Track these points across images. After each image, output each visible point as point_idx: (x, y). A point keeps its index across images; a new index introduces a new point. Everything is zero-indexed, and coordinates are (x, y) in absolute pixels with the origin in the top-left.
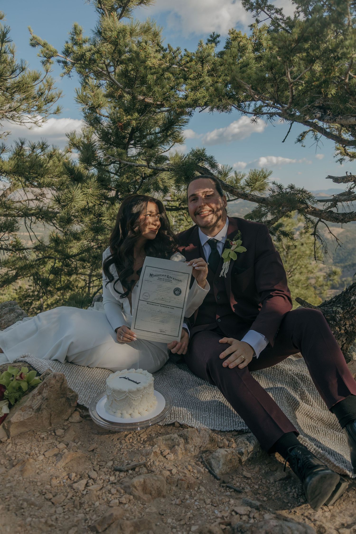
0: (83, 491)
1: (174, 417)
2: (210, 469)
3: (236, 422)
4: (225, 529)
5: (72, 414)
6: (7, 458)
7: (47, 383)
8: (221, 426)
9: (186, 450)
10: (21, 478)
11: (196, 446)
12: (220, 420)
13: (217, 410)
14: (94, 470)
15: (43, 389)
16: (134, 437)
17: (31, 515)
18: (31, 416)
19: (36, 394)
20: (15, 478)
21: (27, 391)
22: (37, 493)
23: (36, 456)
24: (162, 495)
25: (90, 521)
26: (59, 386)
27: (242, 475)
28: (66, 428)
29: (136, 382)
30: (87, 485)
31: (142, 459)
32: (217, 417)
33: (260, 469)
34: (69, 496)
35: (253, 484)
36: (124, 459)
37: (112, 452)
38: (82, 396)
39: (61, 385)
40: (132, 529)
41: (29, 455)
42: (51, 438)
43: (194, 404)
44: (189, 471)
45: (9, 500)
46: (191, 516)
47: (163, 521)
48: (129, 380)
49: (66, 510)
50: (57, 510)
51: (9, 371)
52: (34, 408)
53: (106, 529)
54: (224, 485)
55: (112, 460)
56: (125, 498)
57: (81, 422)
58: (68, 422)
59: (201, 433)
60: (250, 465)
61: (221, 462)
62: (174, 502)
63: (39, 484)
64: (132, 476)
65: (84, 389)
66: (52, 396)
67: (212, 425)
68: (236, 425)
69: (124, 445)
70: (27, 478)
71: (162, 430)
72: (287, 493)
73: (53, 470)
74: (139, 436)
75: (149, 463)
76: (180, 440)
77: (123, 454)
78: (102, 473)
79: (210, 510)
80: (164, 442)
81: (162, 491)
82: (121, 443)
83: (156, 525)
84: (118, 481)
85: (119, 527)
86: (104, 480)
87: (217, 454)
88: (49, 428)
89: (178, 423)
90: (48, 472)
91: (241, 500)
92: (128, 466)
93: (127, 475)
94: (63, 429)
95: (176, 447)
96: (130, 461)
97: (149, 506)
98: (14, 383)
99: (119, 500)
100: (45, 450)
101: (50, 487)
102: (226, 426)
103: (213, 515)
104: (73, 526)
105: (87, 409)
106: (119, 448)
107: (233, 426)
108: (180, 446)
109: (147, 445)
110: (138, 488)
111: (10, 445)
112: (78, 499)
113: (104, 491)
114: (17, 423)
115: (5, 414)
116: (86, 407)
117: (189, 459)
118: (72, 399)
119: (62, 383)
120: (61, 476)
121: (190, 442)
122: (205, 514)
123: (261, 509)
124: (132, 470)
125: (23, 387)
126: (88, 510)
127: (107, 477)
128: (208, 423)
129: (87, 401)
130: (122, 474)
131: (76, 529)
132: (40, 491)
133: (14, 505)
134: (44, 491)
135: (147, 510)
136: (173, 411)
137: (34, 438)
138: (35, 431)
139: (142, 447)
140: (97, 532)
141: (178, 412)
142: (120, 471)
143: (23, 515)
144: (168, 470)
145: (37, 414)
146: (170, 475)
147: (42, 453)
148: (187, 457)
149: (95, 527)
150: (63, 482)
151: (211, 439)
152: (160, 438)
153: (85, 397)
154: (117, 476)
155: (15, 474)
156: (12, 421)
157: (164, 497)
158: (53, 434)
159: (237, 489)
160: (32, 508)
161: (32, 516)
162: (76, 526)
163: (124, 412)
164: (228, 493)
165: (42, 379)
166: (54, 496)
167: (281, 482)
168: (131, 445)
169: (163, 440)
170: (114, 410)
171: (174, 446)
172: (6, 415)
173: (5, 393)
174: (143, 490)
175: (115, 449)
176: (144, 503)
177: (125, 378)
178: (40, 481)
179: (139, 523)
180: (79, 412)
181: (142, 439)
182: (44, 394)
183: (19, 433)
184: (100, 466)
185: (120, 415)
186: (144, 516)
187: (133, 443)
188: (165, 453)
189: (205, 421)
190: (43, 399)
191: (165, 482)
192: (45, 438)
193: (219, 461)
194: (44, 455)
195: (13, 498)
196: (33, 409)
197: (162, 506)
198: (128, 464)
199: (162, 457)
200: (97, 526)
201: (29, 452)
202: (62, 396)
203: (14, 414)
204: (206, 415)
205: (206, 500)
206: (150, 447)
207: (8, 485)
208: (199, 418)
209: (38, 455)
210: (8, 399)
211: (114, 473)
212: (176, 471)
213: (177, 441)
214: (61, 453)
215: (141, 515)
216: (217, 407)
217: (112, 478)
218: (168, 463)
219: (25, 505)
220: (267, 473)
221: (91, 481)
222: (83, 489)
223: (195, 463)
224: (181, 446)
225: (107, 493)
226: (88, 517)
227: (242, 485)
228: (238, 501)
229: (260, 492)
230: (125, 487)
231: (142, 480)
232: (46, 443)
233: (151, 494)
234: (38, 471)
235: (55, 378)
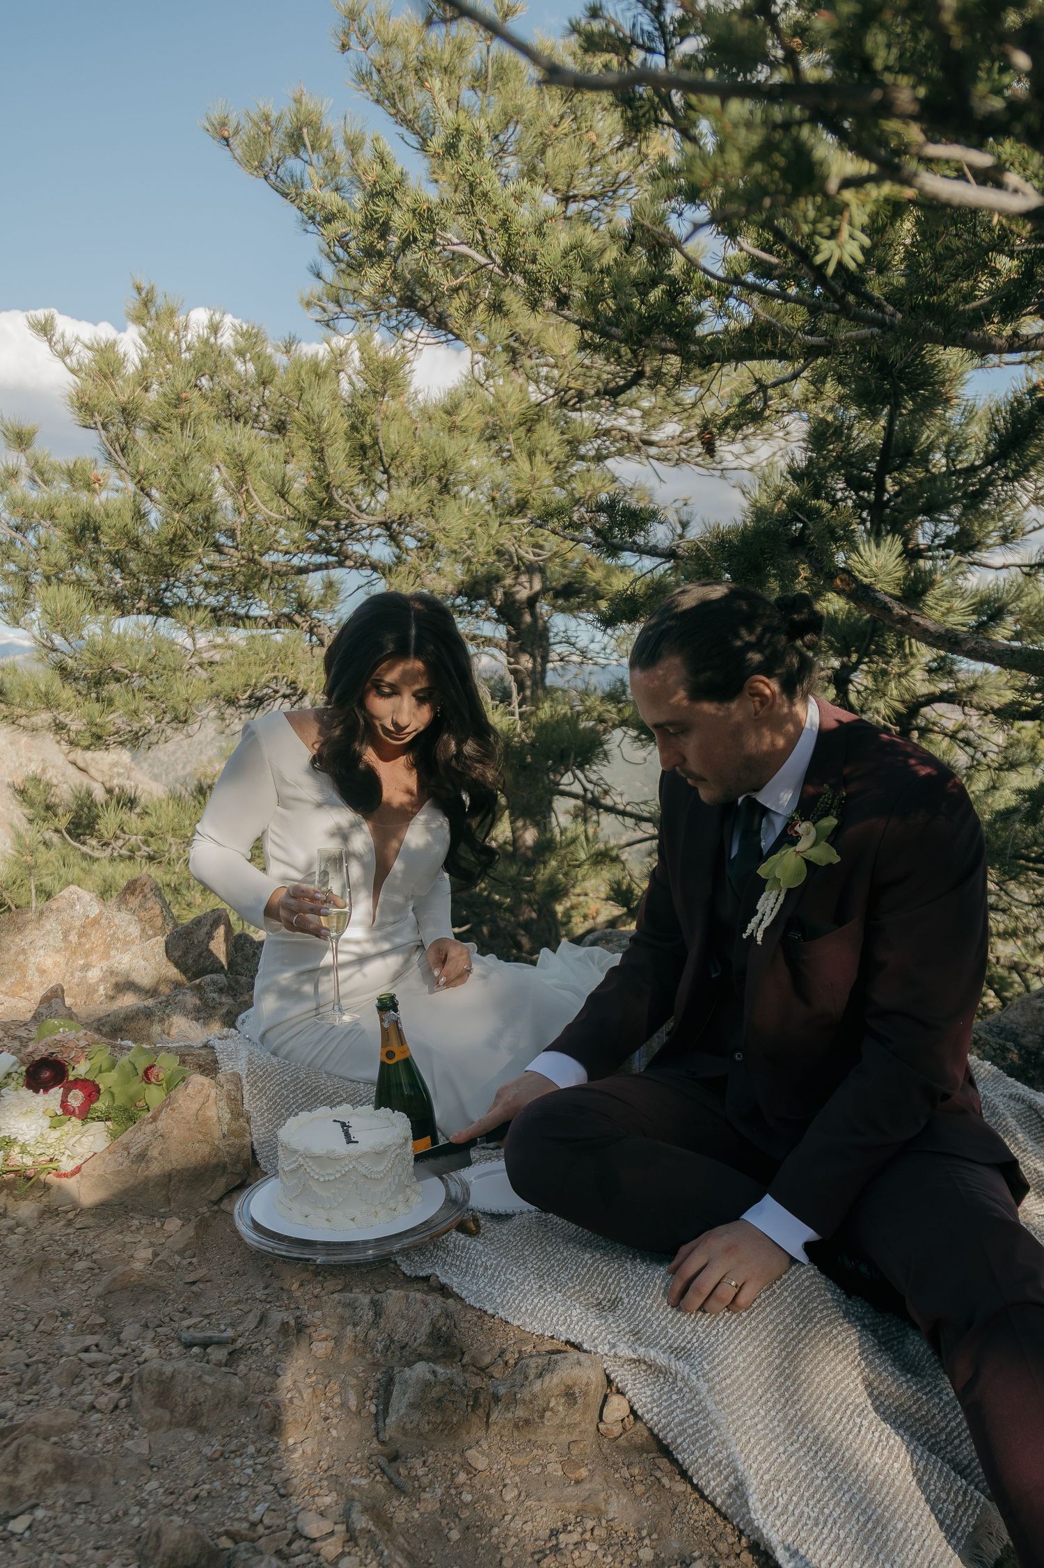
2: (381, 1409)
18: (121, 1168)
29: (350, 1138)
30: (88, 1348)
44: (323, 1395)
52: (131, 1151)
61: (407, 1396)
76: (367, 1312)
78: (151, 1335)
86: (132, 1350)
87: (408, 1374)
90: (61, 1298)
94: (186, 1221)
95: (350, 1327)
117: (361, 1368)
121: (382, 1325)
135: (129, 1444)
158: (157, 1226)
164: (358, 1481)
169: (338, 1302)
171: (347, 1326)
174: (162, 1394)
176: (138, 1425)
177: (343, 1124)
179: (76, 1463)
182: (159, 1122)
183: (99, 1203)
186: (106, 1451)
188: (318, 1336)
190: (155, 1133)
192: (132, 1230)
193: (405, 1394)
194: (94, 1261)
196: (129, 1154)
197: (173, 1448)
202: (201, 1137)
213: (361, 1313)
215: (104, 1447)
223: (366, 1382)
224: (361, 1329)
232: (127, 1239)
233: (172, 1412)
234: (46, 1290)
235: (186, 1087)
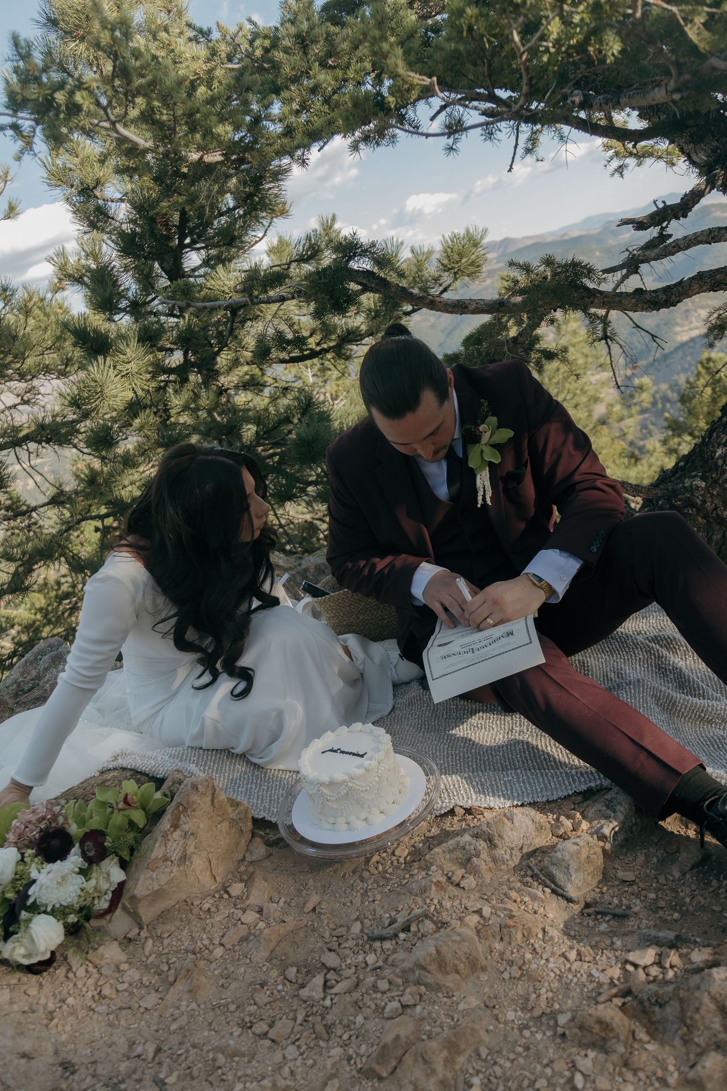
0: (324, 999)
1: (449, 796)
2: (553, 886)
3: (573, 776)
4: (624, 1004)
5: (248, 846)
6: (152, 971)
7: (184, 803)
8: (547, 791)
9: (495, 860)
10: (194, 1005)
11: (512, 849)
12: (541, 780)
13: (526, 758)
14: (330, 950)
15: (179, 818)
16: (384, 859)
17: (240, 1078)
18: (172, 875)
19: (169, 830)
20: (183, 1008)
21: (146, 825)
22: (235, 1028)
23: (207, 951)
24: (479, 967)
25: (358, 1060)
26: (209, 803)
27: (617, 879)
28: (245, 877)
29: (358, 755)
30: (326, 986)
31: (416, 903)
32: (532, 774)
33: (647, 856)
34: (300, 1018)
35: (644, 893)
36: (380, 911)
37: (351, 902)
38: (255, 801)
39: (212, 800)
40: (445, 1053)
41: (194, 954)
42: (225, 907)
43: (476, 758)
44: (515, 901)
45: (186, 1058)
46: (550, 994)
47: (497, 1019)
48: (343, 752)
49: (304, 1047)
50: (286, 1052)
51: (100, 797)
52: (173, 859)
53: (395, 1068)
54: (591, 910)
55: (357, 919)
56: (410, 993)
57: (271, 855)
58: (245, 863)
59: (515, 820)
60: (626, 854)
61: (571, 867)
62: (506, 975)
63: (232, 1007)
64: (408, 945)
65: (254, 787)
66: (201, 826)
67: (528, 794)
68: (574, 781)
69: (370, 883)
70: (205, 1003)
71: (433, 830)
72: (713, 891)
73: (250, 970)
74: (393, 854)
75: (433, 908)
76: (478, 844)
77: (374, 901)
78: (348, 952)
79: (582, 971)
80: (448, 856)
81: (477, 960)
82: (362, 879)
83: (487, 1031)
84: (385, 961)
85: (420, 1059)
86: (356, 967)
87: (559, 855)
88: (213, 887)
89: (461, 807)
90: (241, 978)
91: (636, 936)
92: (393, 926)
93: (397, 943)
94: (241, 881)
95: (474, 859)
96: (393, 914)
97: (462, 996)
98: (118, 819)
99: (400, 1001)
100: (221, 934)
101: (255, 1007)
102: (556, 788)
103: (591, 982)
104: (329, 1079)
105: (273, 826)
106: (362, 891)
107: (570, 785)
108: (482, 856)
109: (416, 871)
110: (429, 968)
111: (150, 942)
112: (319, 1018)
113: (364, 990)
114: (149, 895)
115: (119, 884)
116: (270, 822)
117: (506, 877)
118: (240, 819)
119: (213, 794)
120: (270, 980)
121: (499, 844)
122: (576, 984)
123: (679, 945)
124: (403, 931)
125: (136, 821)
126: (345, 1037)
127: (360, 958)
128: (520, 791)
129: (269, 808)
130: (387, 945)
131: (336, 1082)
132: (240, 1022)
133: (200, 1065)
134: (247, 1019)
135: (462, 1006)
136: (442, 786)
137: (190, 915)
138: (188, 900)
139: (407, 876)
140: (381, 1079)
141: (454, 785)
142: (382, 939)
143: (223, 1080)
144: (474, 912)
145: (182, 868)
146: (482, 922)
147: (216, 942)
148: (501, 873)
149: (372, 1070)
150: (278, 991)
151: (537, 825)
152: (436, 850)
153: (262, 802)
154: (378, 953)
155: (180, 1000)
156: (138, 896)
157: (484, 969)
158: (226, 896)
159: (618, 911)
160: (237, 1063)
161: (242, 1079)
162: (333, 1076)
163: (353, 818)
164: (603, 927)
165: (168, 793)
166: (271, 1026)
167: (695, 871)
168: (385, 878)
169: (444, 852)
170: (331, 820)
171: (469, 860)
172: (122, 885)
173: (106, 844)
174: (440, 967)
175: (355, 894)
176: (450, 994)
177: (332, 750)
178: (233, 1002)
179: (454, 1039)
180: (262, 837)
181: (402, 860)
182: (184, 826)
183: (159, 913)
184: (338, 937)
185: (345, 826)
186: (458, 1020)
187: (386, 872)
188: (456, 879)
189: (512, 789)
190: (185, 835)
191: (476, 938)
192: (213, 909)
193: (568, 868)
194: (222, 945)
195: (193, 1052)
196: (172, 862)
197: (486, 990)
198: (393, 921)
199: (453, 889)
200: (377, 1067)
201: (191, 948)
202: (220, 819)
203: (138, 880)
204: (510, 778)
205: (567, 954)
206: (423, 873)
207: (174, 1027)
208: (497, 787)
209: (211, 948)
210: (115, 852)
211: (371, 946)
212: (489, 910)
213: (472, 847)
214: (253, 931)
215: (453, 1019)
216: (524, 753)
217: (371, 958)
218: (469, 897)
219: (221, 1059)
220: (662, 861)
221: (331, 976)
222: (322, 995)
223: (520, 881)
224: (484, 855)
225: (371, 991)
226: (351, 1051)
227: (625, 902)
228: (629, 939)
229: (662, 904)
230: (404, 971)
231: (432, 950)
232: (218, 918)
233: (457, 972)
234: (221, 982)
235: (197, 789)
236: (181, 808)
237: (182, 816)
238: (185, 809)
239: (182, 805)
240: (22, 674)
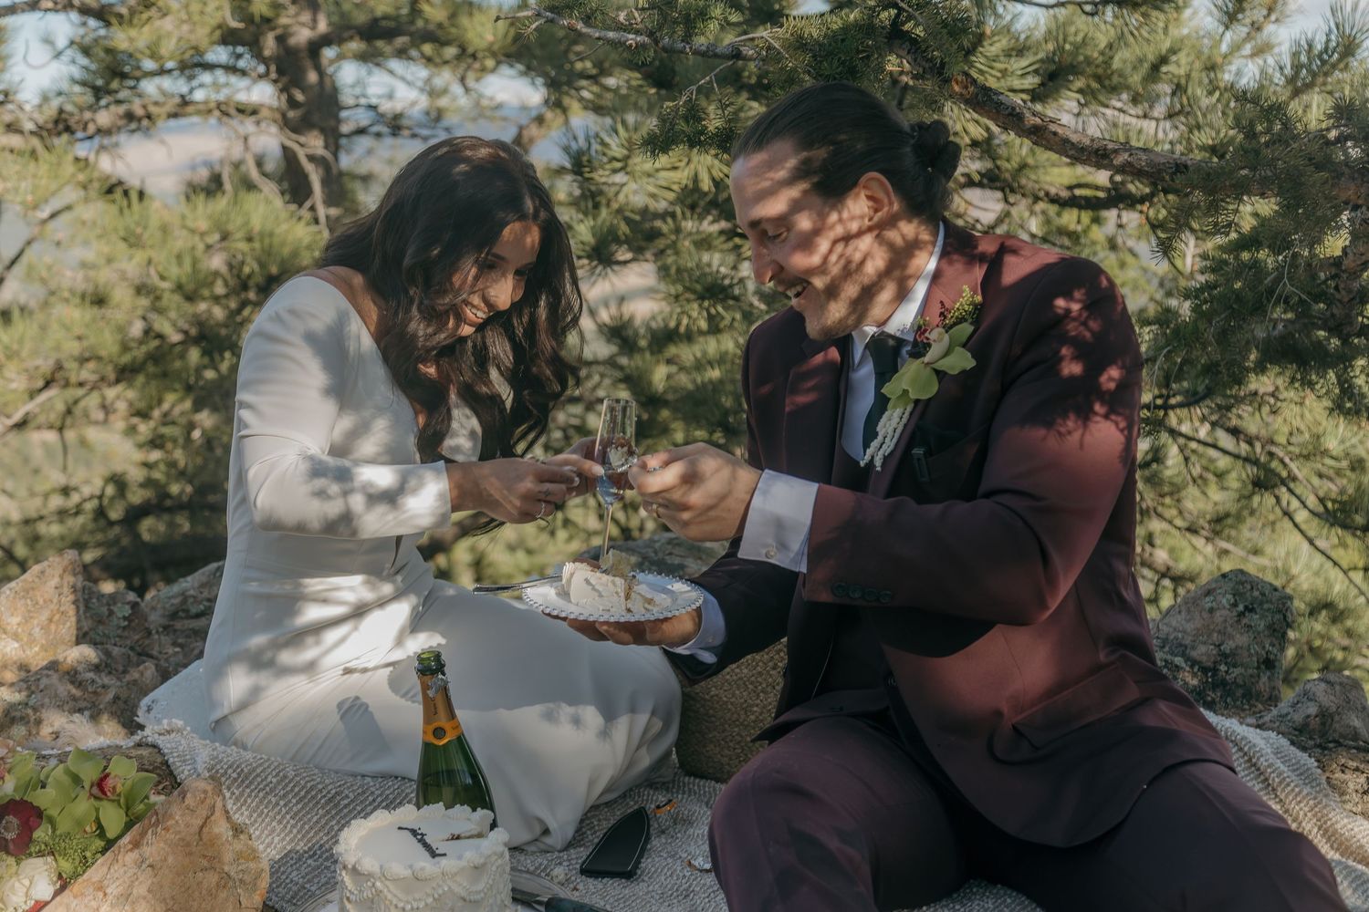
15: (147, 832)
26: (195, 829)
29: (433, 851)
39: (202, 827)
51: (75, 763)
98: (81, 806)
115: (38, 904)
118: (241, 881)
119: (208, 818)
172: (42, 904)
177: (411, 831)
182: (145, 848)
190: (139, 863)
196: (105, 895)
202: (205, 863)
235: (183, 798)
236: (153, 821)
237: (150, 831)
238: (158, 822)
239: (157, 814)
240: (203, 585)
